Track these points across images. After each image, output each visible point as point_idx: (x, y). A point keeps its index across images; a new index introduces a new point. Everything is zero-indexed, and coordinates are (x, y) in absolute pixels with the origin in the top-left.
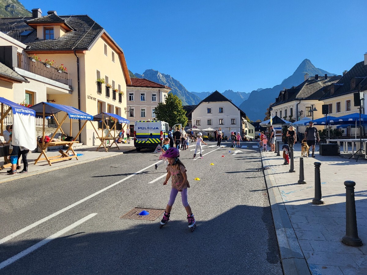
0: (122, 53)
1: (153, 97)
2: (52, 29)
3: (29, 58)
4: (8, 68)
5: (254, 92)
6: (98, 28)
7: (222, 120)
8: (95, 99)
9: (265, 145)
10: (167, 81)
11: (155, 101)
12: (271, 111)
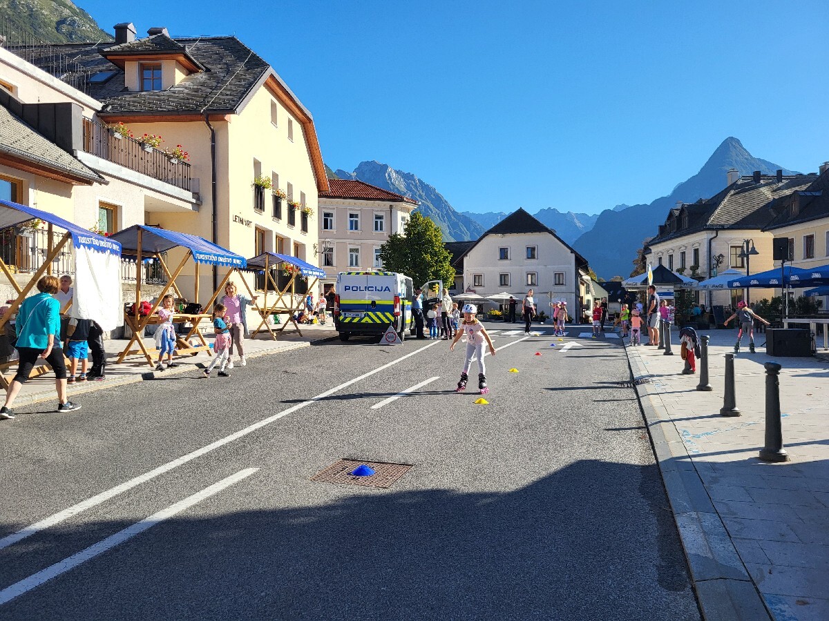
0: (310, 120)
1: (376, 222)
2: (159, 68)
3: (108, 130)
4: (61, 151)
5: (606, 213)
6: (257, 65)
7: (532, 275)
8: (248, 223)
9: (636, 331)
10: (408, 187)
11: (381, 232)
12: (647, 256)
